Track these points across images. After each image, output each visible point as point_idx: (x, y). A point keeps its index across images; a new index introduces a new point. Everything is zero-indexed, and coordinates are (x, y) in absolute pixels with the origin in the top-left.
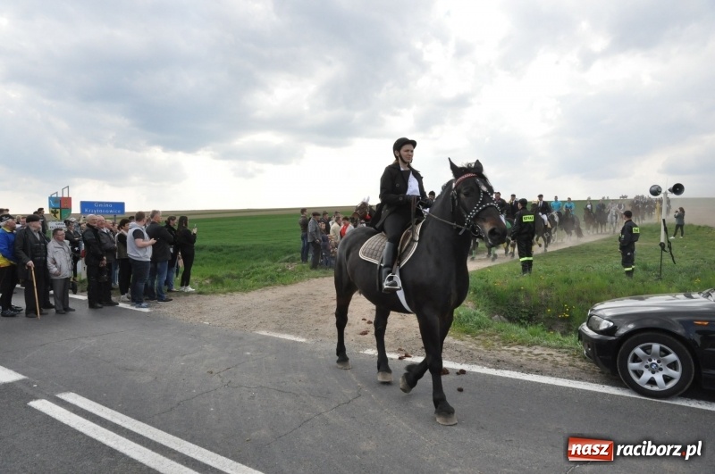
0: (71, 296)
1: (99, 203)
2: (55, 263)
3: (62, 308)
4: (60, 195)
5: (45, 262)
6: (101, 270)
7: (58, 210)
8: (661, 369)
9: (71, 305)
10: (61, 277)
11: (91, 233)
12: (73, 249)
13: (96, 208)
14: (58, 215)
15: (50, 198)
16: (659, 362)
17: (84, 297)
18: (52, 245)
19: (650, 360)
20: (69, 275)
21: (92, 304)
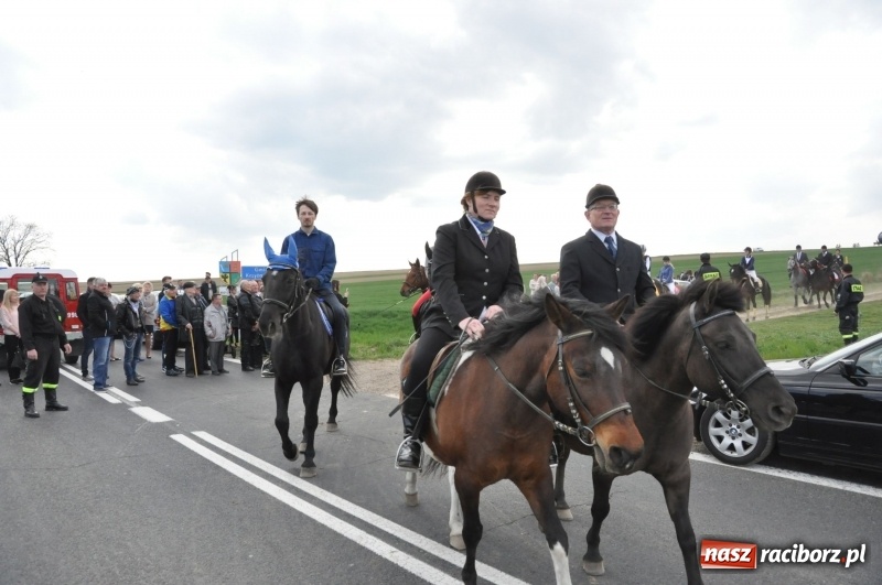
0: (225, 359)
1: (259, 268)
2: (210, 326)
3: (217, 369)
4: (230, 260)
5: (202, 325)
6: (253, 334)
7: (228, 274)
8: (740, 435)
9: (225, 368)
10: (216, 339)
11: (246, 298)
13: (256, 273)
14: (228, 280)
15: (221, 263)
16: (738, 427)
17: (238, 361)
18: (209, 309)
19: (730, 425)
20: (223, 338)
21: (245, 367)
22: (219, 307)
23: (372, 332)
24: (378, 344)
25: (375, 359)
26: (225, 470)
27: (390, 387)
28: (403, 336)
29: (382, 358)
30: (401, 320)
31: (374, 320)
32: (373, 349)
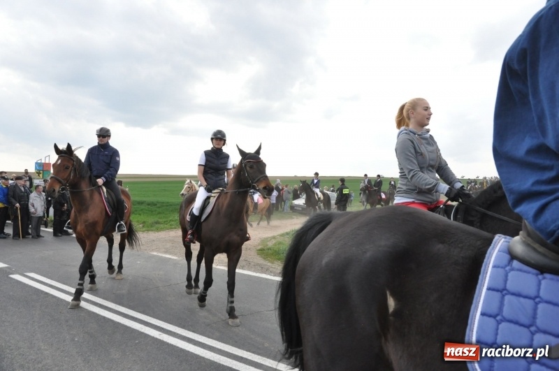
2: (33, 206)
3: (35, 235)
4: (43, 161)
5: (28, 205)
6: (63, 213)
7: (41, 172)
9: (41, 234)
10: (37, 215)
12: (47, 199)
14: (41, 175)
15: (36, 163)
18: (33, 195)
20: (41, 214)
21: (55, 234)
22: (39, 193)
23: (140, 214)
24: (144, 222)
25: (143, 231)
26: (52, 295)
27: (153, 248)
28: (160, 218)
29: (148, 231)
30: (159, 207)
31: (142, 207)
32: (141, 226)
